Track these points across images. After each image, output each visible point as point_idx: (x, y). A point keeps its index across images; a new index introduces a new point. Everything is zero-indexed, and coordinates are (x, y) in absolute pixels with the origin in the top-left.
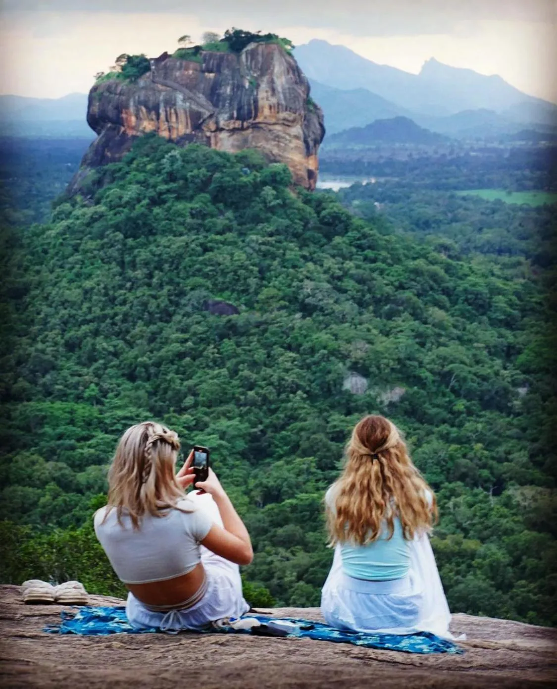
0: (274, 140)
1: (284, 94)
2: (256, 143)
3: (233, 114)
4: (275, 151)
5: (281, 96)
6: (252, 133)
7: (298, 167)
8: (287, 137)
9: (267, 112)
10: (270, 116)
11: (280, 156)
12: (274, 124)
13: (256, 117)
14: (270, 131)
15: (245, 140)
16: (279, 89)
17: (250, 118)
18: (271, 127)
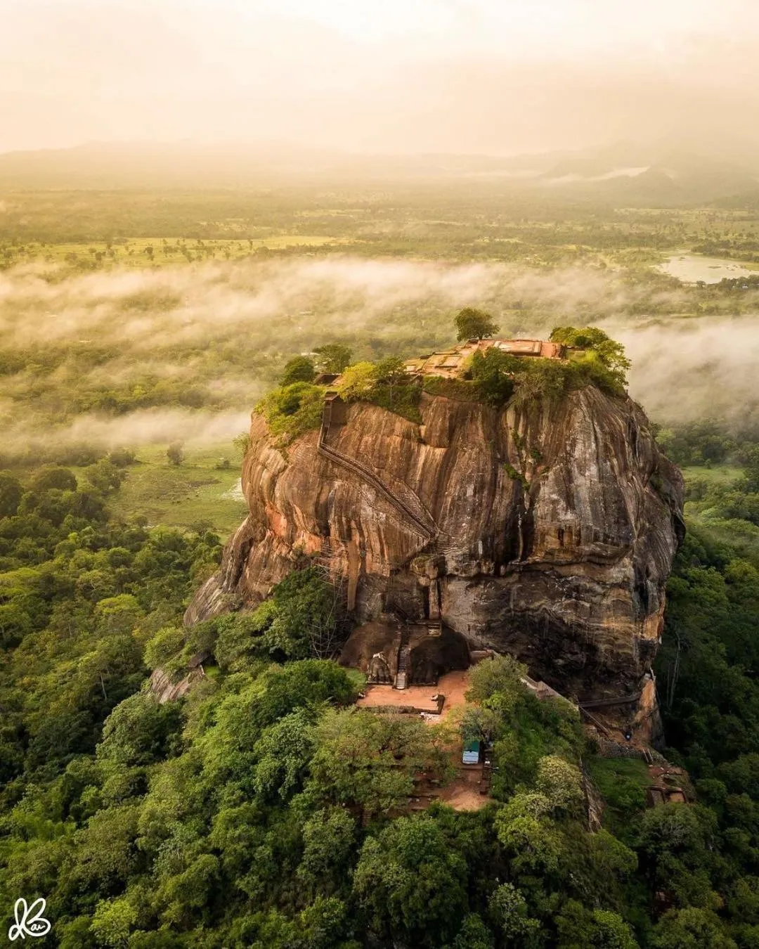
0: (569, 596)
1: (592, 502)
2: (527, 603)
3: (476, 547)
4: (570, 617)
5: (588, 510)
6: (520, 581)
7: (620, 642)
8: (598, 588)
9: (552, 542)
10: (559, 551)
11: (580, 625)
12: (570, 564)
13: (528, 552)
14: (560, 576)
15: (505, 596)
16: (584, 494)
17: (514, 557)
18: (563, 571)
